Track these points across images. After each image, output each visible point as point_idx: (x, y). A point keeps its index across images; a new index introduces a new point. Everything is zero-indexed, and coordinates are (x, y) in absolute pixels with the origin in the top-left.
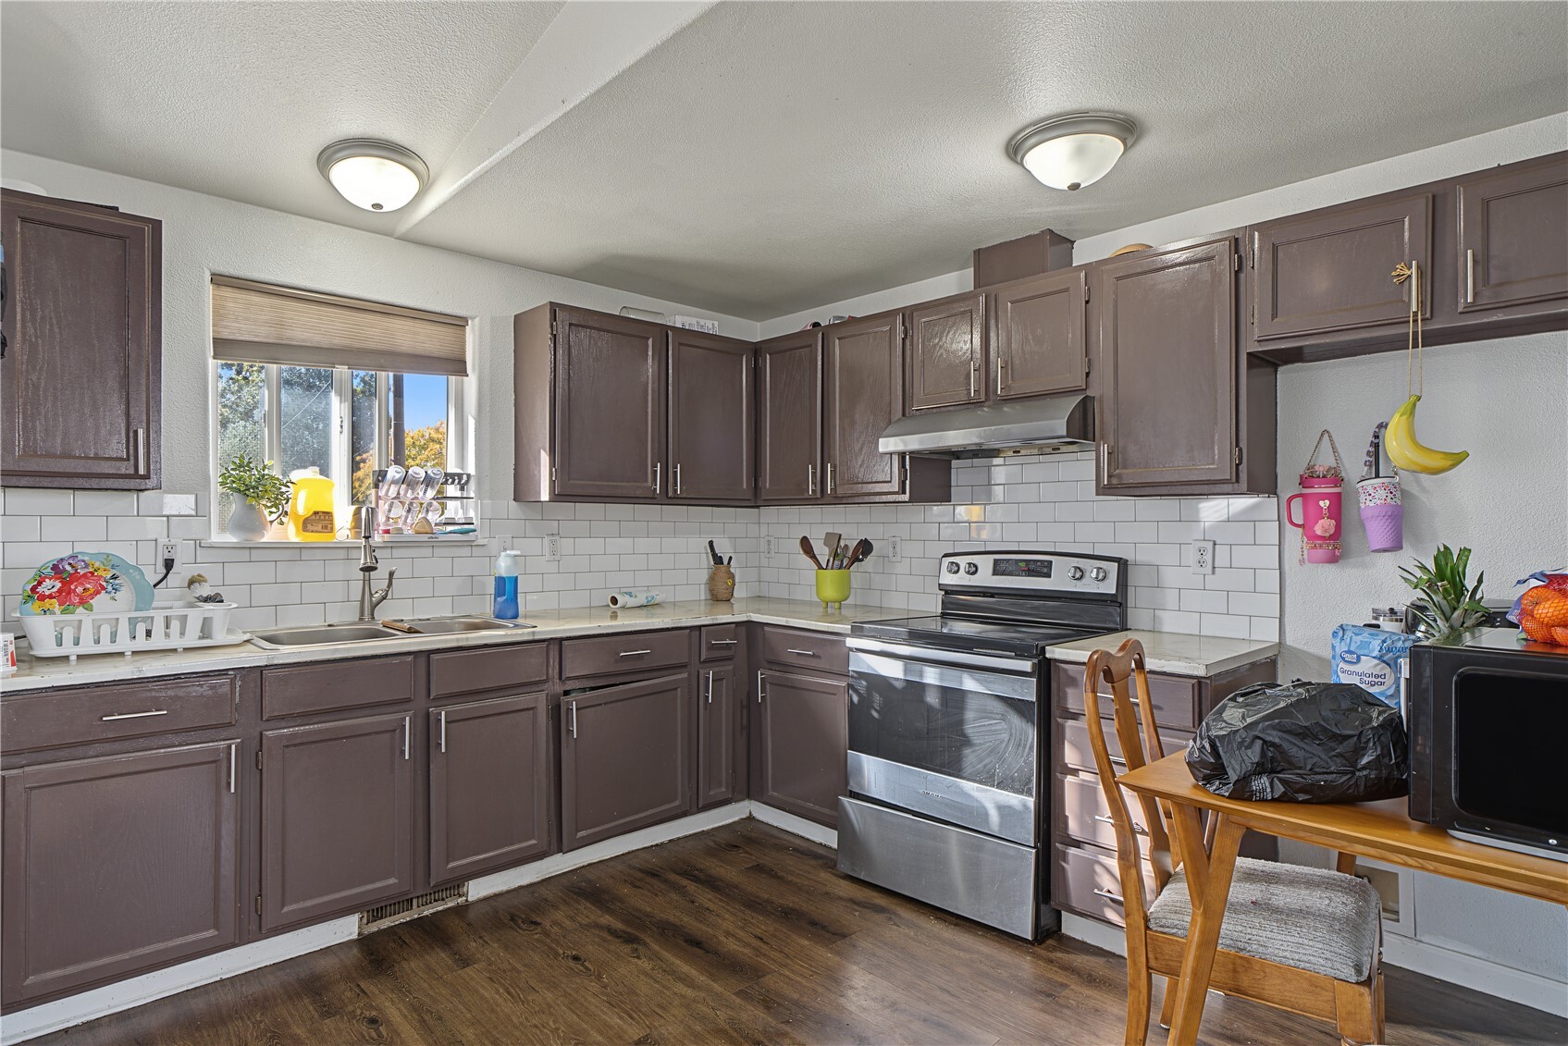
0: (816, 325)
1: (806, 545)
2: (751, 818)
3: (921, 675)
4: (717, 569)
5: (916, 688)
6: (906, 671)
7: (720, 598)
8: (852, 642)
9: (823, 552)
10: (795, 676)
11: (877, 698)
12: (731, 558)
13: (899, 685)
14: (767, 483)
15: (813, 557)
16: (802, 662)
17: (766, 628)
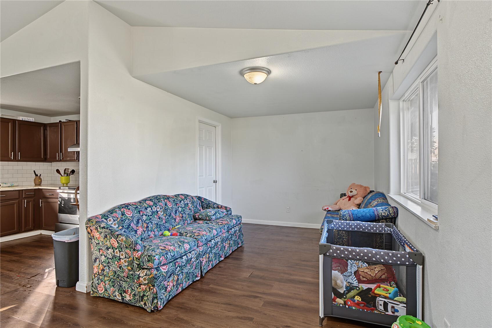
0: (60, 121)
1: (58, 171)
2: (41, 234)
3: (70, 196)
4: (36, 177)
5: (69, 199)
6: (68, 196)
7: (37, 184)
8: (58, 191)
9: (62, 172)
10: (49, 200)
11: (63, 202)
12: (41, 175)
13: (67, 199)
14: (48, 157)
15: (60, 174)
16: (50, 196)
17: (43, 190)
